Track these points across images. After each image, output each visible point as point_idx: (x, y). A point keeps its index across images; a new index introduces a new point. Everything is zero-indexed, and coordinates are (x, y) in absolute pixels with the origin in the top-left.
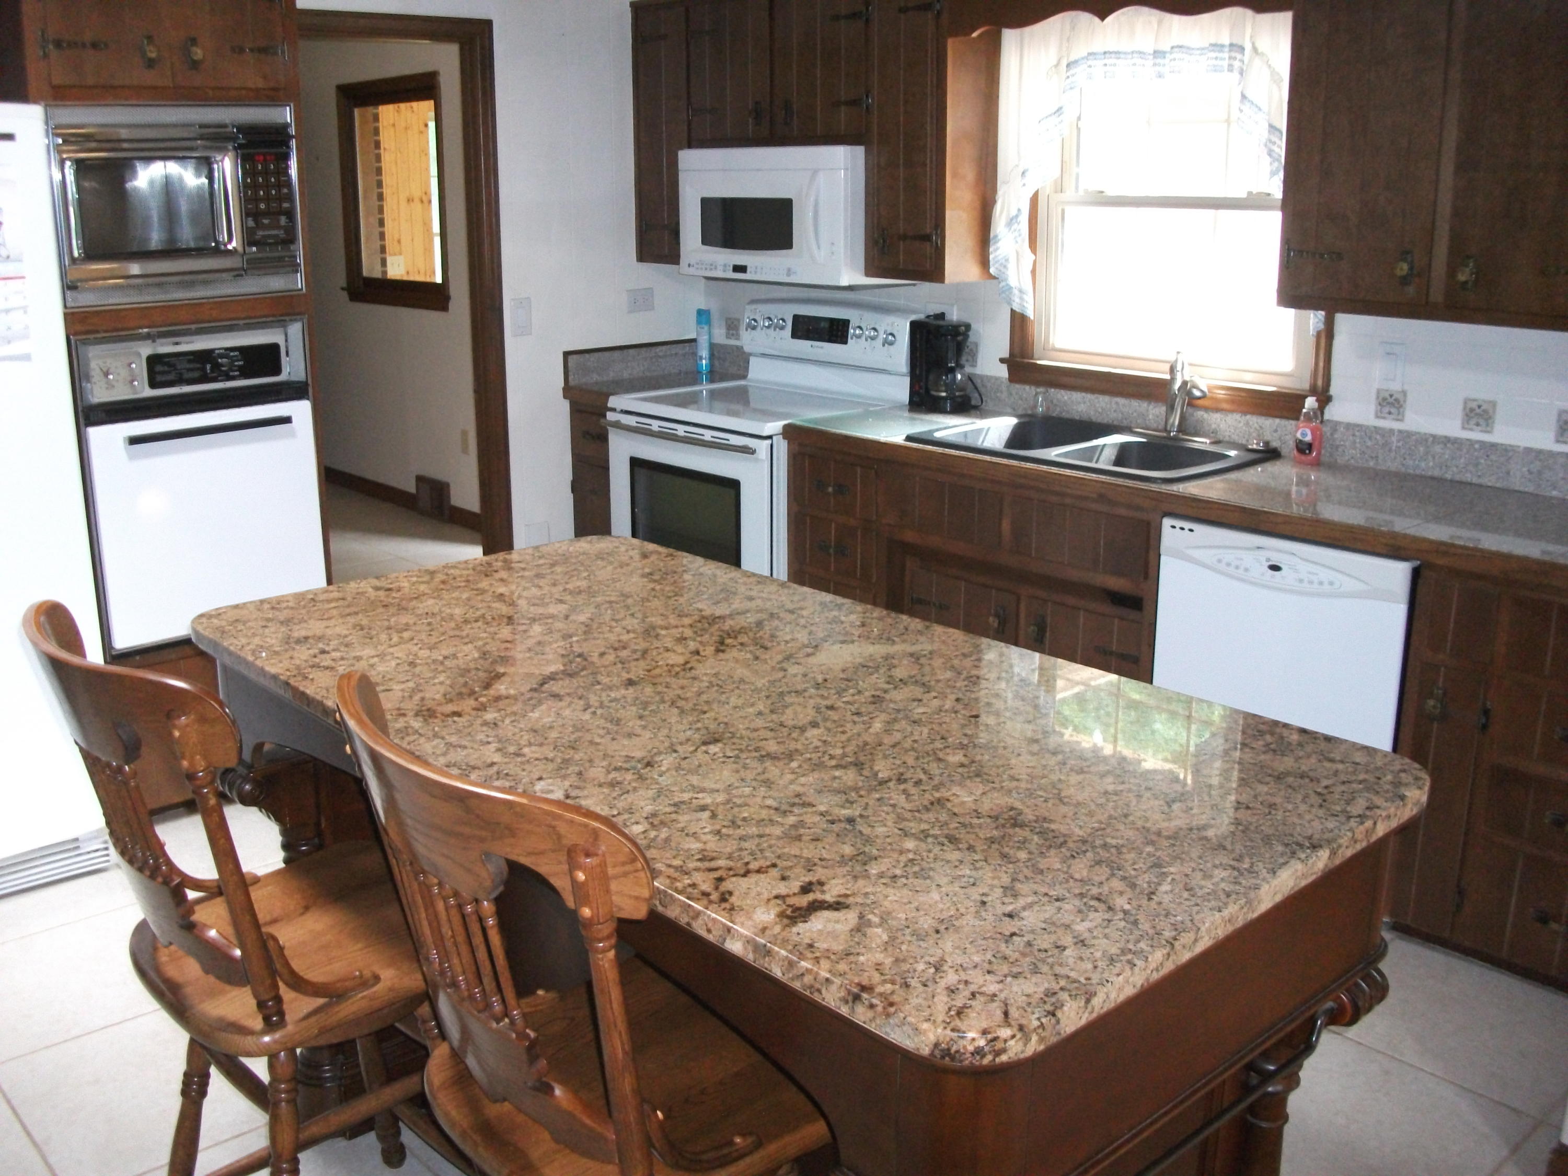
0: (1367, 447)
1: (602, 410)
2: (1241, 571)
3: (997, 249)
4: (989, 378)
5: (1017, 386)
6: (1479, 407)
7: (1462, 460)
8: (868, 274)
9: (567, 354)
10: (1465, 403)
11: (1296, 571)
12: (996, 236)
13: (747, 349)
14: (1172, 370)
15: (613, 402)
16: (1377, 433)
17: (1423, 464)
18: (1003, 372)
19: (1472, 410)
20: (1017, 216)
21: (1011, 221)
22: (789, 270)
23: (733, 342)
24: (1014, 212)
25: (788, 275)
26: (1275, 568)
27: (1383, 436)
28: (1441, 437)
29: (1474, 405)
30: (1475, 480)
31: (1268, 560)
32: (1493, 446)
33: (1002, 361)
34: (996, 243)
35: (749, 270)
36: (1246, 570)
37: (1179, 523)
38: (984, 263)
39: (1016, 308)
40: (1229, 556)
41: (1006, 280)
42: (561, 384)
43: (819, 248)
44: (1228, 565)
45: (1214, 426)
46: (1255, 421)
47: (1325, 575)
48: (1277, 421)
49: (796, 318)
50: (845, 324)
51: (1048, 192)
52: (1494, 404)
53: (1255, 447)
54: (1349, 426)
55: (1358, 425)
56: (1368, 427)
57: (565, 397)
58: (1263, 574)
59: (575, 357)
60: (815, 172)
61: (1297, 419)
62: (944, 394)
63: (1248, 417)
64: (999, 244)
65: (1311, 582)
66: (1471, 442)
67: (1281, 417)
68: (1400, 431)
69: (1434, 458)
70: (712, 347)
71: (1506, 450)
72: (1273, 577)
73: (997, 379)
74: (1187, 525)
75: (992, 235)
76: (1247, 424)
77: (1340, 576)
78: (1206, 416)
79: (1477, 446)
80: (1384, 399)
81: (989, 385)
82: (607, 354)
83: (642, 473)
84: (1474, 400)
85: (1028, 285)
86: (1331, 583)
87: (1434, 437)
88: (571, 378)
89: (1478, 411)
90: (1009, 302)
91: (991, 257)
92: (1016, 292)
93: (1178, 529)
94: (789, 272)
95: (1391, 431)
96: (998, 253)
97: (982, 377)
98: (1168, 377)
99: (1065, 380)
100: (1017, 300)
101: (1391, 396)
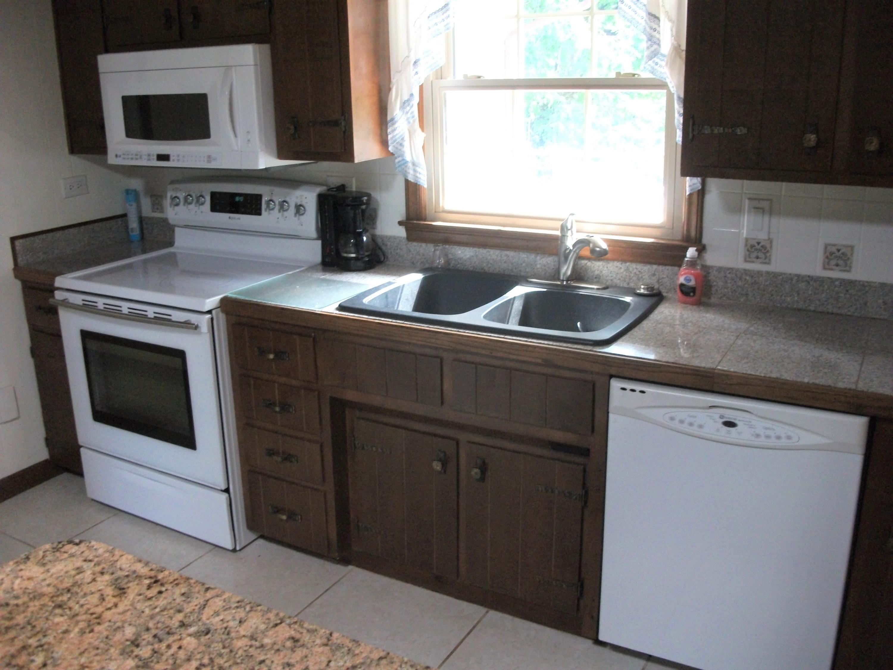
0: (738, 287)
1: (51, 290)
2: (695, 427)
3: (394, 130)
4: (390, 238)
5: (415, 244)
6: (839, 250)
7: (824, 295)
8: (280, 156)
9: (13, 240)
10: (826, 248)
11: (751, 427)
12: (392, 119)
13: (171, 222)
14: (564, 229)
15: (60, 281)
16: (746, 274)
17: (789, 299)
18: (401, 232)
19: (832, 254)
20: (408, 100)
21: (405, 104)
22: (209, 157)
23: (157, 215)
24: (406, 98)
25: (209, 161)
26: (730, 424)
27: (752, 277)
28: (806, 276)
29: (834, 249)
30: (835, 310)
31: (722, 417)
32: (852, 283)
33: (400, 223)
34: (394, 124)
35: (172, 158)
36: (700, 426)
37: (629, 385)
38: (384, 143)
39: (411, 178)
40: (682, 414)
41: (402, 155)
42: (10, 264)
43: (236, 136)
44: (682, 422)
45: (597, 273)
46: (635, 267)
47: (781, 430)
48: (655, 267)
49: (213, 195)
50: (258, 198)
51: (431, 79)
52: (852, 248)
53: (642, 291)
54: (720, 269)
55: (729, 269)
56: (738, 270)
57: (16, 277)
58: (718, 430)
59: (21, 241)
60: (229, 68)
61: (680, 266)
62: (353, 255)
63: (628, 264)
64: (397, 125)
65: (768, 437)
66: (832, 280)
67: (659, 264)
68: (768, 273)
69: (798, 294)
70: (141, 220)
71: (863, 285)
72: (729, 433)
73: (395, 238)
74: (638, 387)
75: (389, 118)
76: (627, 270)
77: (798, 431)
78: (589, 264)
79: (837, 283)
80: (752, 246)
81: (389, 244)
82: (50, 235)
83: (93, 345)
84: (835, 245)
85: (421, 159)
86: (789, 438)
87: (798, 276)
88: (19, 260)
89: (838, 254)
90: (405, 174)
91: (390, 137)
92: (410, 165)
93: (628, 391)
94: (209, 158)
95: (760, 273)
96: (396, 132)
97: (382, 237)
98: (558, 233)
99: (458, 238)
100: (411, 172)
101: (758, 243)
